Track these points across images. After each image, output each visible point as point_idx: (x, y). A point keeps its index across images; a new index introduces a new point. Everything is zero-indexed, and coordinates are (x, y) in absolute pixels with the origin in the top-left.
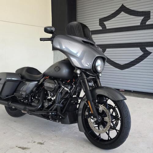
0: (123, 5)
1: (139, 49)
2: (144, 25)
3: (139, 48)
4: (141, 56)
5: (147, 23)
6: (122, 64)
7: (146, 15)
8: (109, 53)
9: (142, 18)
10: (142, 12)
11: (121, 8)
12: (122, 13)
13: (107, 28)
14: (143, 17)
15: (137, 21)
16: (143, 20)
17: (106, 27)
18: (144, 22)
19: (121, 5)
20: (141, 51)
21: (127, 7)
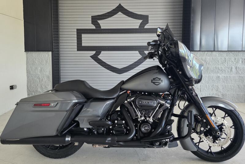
0: (120, 4)
1: (137, 52)
2: (142, 28)
4: (140, 59)
5: (146, 27)
6: (119, 68)
7: (145, 19)
8: (104, 56)
9: (141, 21)
10: (141, 15)
11: (118, 7)
12: (120, 13)
13: (102, 28)
15: (136, 24)
16: (141, 24)
17: (100, 27)
18: (142, 25)
19: (118, 5)
20: (139, 55)
21: (125, 7)
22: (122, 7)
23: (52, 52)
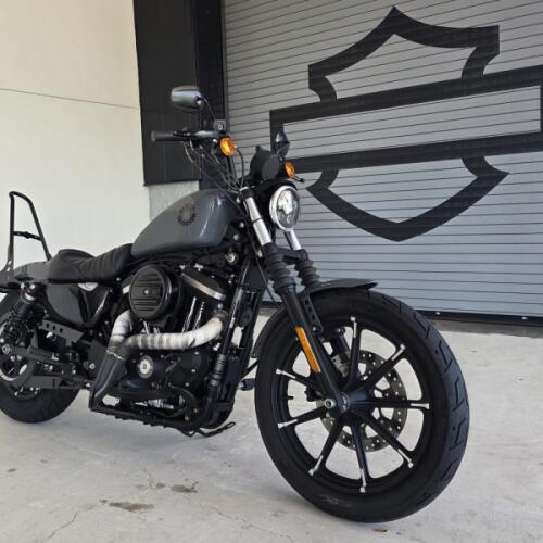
0: (394, 10)
1: (459, 162)
2: (475, 76)
3: (460, 160)
4: (468, 189)
5: (488, 70)
6: (397, 221)
7: (484, 40)
8: (346, 184)
9: (468, 52)
10: (470, 30)
11: (387, 20)
12: (395, 38)
13: (339, 95)
14: (473, 49)
15: (450, 63)
16: (470, 61)
17: (333, 94)
21: (412, 15)
22: (402, 16)
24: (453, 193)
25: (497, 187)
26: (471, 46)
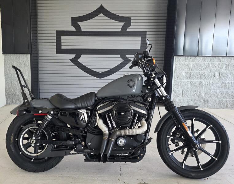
0: (101, 6)
1: (119, 56)
2: (124, 31)
3: (119, 55)
4: (121, 64)
5: (128, 30)
6: (100, 72)
7: (127, 21)
8: (84, 59)
9: (123, 24)
10: (123, 17)
11: (99, 8)
12: (101, 15)
13: (83, 30)
14: (124, 23)
15: (118, 26)
16: (123, 26)
17: (81, 29)
19: (99, 6)
20: (121, 59)
21: (107, 9)
23: (31, 54)
24: (117, 65)
25: (129, 64)
26: (124, 22)
